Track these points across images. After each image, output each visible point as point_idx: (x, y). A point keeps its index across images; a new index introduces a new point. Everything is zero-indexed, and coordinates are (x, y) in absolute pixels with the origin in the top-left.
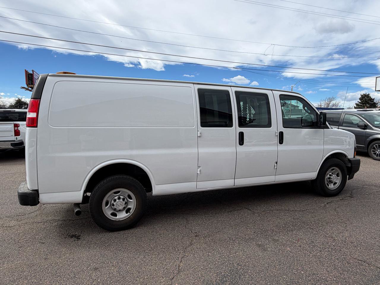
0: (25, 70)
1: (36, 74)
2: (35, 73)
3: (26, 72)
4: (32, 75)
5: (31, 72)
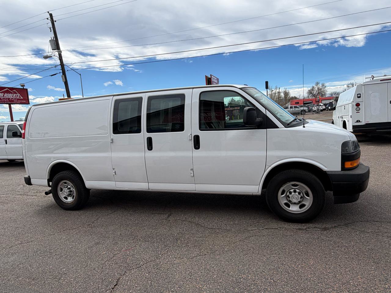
0: (206, 75)
1: (214, 78)
2: (212, 77)
3: (206, 77)
4: (210, 79)
5: (210, 77)
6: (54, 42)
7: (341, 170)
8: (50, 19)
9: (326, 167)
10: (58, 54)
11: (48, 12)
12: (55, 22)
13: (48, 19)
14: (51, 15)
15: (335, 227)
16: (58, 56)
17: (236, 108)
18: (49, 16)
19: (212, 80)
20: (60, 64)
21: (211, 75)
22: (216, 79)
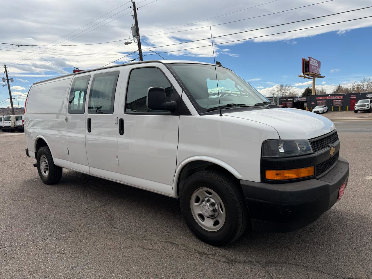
0: (303, 58)
1: (314, 60)
2: (311, 59)
3: (303, 60)
4: (308, 62)
5: (308, 59)
6: (134, 29)
7: (260, 182)
8: (132, 7)
9: (240, 174)
10: (137, 40)
11: (132, 1)
12: (137, 10)
13: (131, 7)
14: (134, 3)
15: (250, 262)
16: (137, 42)
17: (338, 97)
18: (132, 4)
19: (311, 63)
20: (138, 49)
21: (310, 58)
22: (317, 62)
